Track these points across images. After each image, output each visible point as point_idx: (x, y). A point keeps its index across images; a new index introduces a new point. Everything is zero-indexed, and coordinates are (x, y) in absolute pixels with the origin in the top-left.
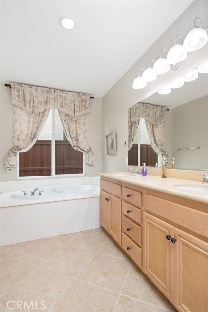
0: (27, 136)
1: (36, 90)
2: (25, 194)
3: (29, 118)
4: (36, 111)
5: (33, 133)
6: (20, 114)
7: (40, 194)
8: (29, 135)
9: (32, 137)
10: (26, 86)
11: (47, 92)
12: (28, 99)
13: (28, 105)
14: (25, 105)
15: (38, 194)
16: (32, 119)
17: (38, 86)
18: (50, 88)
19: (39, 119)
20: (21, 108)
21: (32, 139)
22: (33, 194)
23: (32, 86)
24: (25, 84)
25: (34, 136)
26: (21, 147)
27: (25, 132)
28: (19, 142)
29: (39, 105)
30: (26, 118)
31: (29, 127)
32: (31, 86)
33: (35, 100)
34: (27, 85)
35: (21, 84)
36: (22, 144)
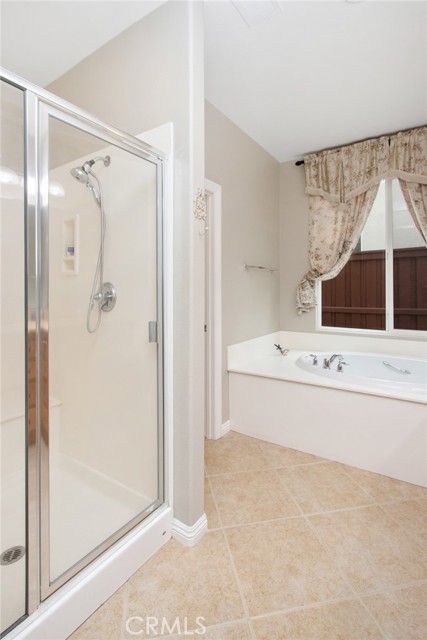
0: (332, 248)
1: (348, 153)
2: (315, 362)
3: (336, 213)
4: (348, 195)
5: (342, 242)
6: (320, 208)
7: (340, 368)
8: (335, 246)
9: (340, 249)
10: (329, 152)
11: (372, 147)
12: (332, 176)
13: (332, 189)
14: (328, 190)
15: (336, 368)
16: (340, 214)
17: (352, 144)
18: (378, 138)
19: (354, 211)
20: (322, 197)
21: (340, 254)
22: (327, 364)
23: (340, 147)
24: (327, 149)
25: (344, 246)
26: (322, 271)
27: (329, 241)
28: (319, 262)
29: (354, 182)
30: (332, 214)
31: (335, 230)
32: (337, 149)
33: (347, 173)
34: (331, 149)
35: (321, 151)
36: (324, 264)
